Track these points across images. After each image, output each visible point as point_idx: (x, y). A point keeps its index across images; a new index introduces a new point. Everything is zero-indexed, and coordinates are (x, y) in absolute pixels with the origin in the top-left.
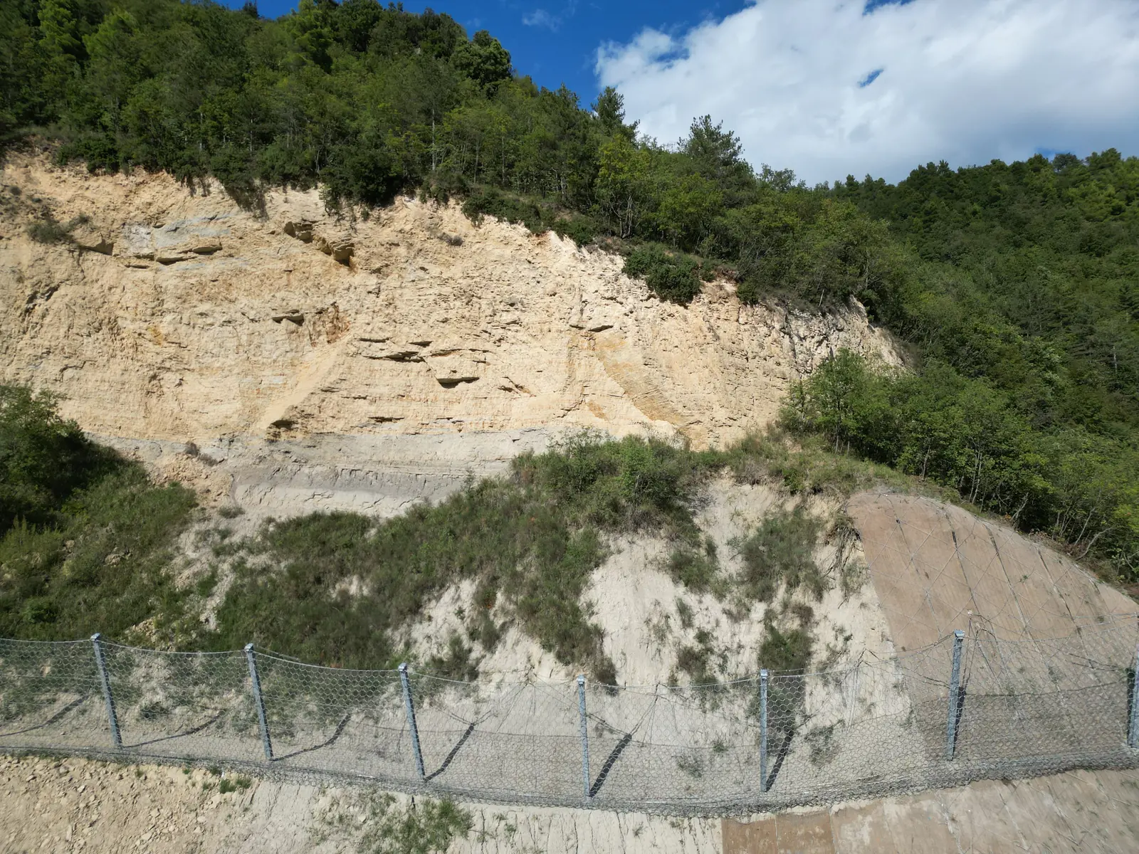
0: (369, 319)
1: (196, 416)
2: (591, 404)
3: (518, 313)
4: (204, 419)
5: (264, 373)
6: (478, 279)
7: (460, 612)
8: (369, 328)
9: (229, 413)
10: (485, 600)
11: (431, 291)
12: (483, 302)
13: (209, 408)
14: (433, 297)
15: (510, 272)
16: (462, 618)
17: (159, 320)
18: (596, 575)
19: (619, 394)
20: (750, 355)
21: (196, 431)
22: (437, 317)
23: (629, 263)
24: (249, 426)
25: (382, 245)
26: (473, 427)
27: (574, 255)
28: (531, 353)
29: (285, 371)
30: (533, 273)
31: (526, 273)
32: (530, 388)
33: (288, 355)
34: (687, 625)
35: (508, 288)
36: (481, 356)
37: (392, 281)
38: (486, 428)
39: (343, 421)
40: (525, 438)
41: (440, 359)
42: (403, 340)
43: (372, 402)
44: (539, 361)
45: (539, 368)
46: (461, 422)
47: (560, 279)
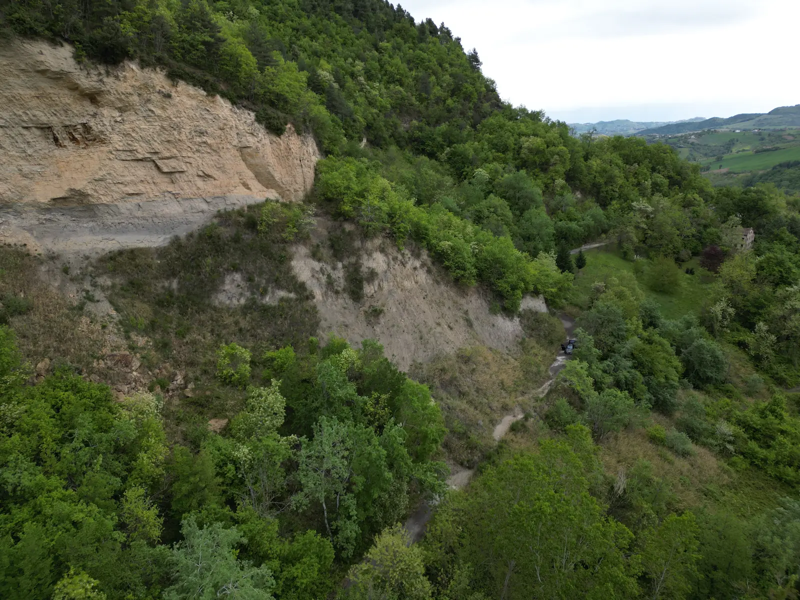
2: (243, 184)
3: (205, 137)
5: (20, 163)
6: (183, 118)
7: (239, 286)
8: (122, 144)
11: (156, 124)
12: (187, 131)
14: (158, 127)
15: (197, 114)
16: (242, 288)
19: (253, 178)
22: (163, 139)
23: (257, 116)
24: (21, 199)
25: (123, 94)
26: (186, 197)
27: (231, 110)
28: (213, 158)
29: (41, 162)
30: (211, 117)
31: (207, 116)
32: (214, 176)
33: (40, 152)
34: (323, 274)
35: (198, 123)
36: (188, 160)
37: (130, 116)
38: (192, 197)
39: (110, 197)
40: (214, 201)
41: (166, 161)
42: (142, 151)
43: (126, 185)
44: (218, 163)
45: (218, 166)
46: (178, 194)
47: (225, 121)
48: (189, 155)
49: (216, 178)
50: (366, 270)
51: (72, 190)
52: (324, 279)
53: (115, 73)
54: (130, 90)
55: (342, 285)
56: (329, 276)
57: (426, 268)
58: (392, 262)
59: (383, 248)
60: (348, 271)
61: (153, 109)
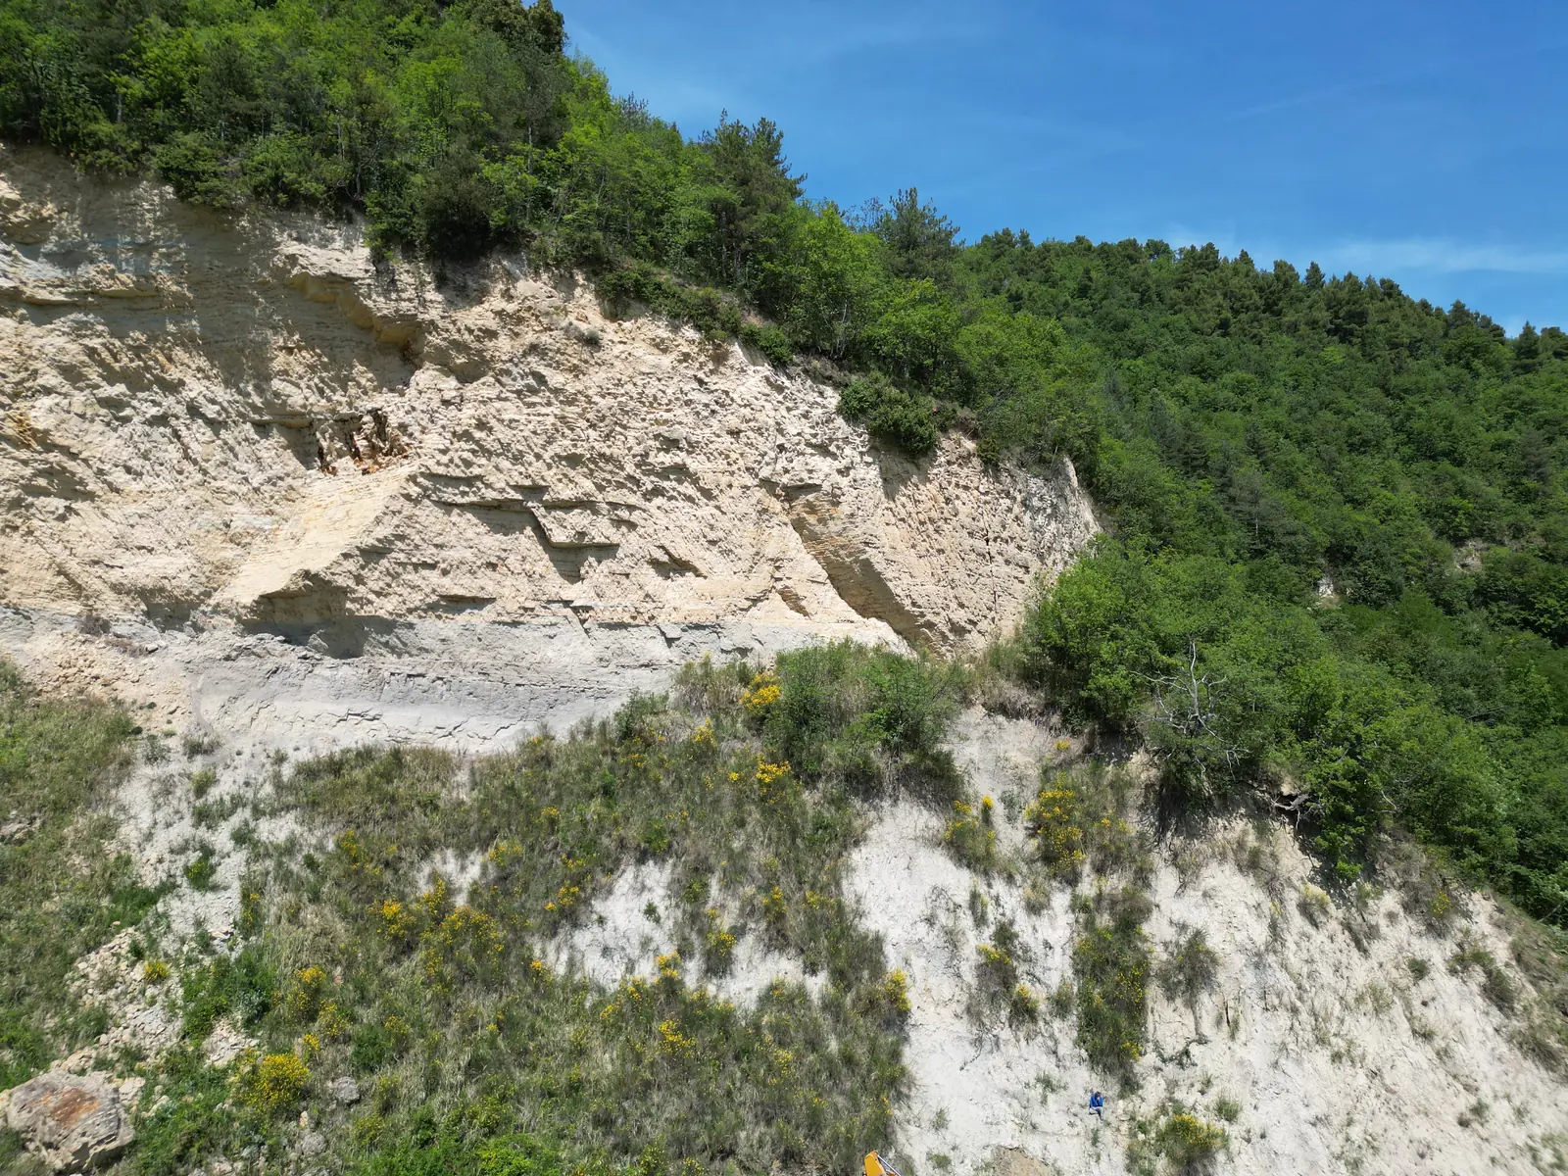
0: (442, 444)
1: (98, 570)
2: (781, 593)
3: (683, 454)
4: (115, 576)
5: (232, 509)
6: (623, 399)
7: (650, 911)
8: (445, 459)
9: (171, 572)
10: (690, 892)
11: (548, 410)
12: (631, 434)
13: (123, 558)
14: (551, 419)
15: (669, 391)
16: (657, 920)
17: (29, 404)
18: (856, 856)
19: (820, 579)
20: (991, 536)
21: (98, 595)
22: (558, 450)
23: (845, 400)
24: (208, 595)
25: (471, 332)
26: (606, 617)
27: (767, 379)
28: (699, 513)
29: (275, 508)
30: (705, 398)
31: (694, 396)
32: (697, 564)
33: (280, 483)
34: (980, 921)
35: (666, 415)
36: (624, 514)
37: (483, 388)
38: (627, 619)
39: (395, 599)
40: (688, 637)
41: (560, 514)
42: (501, 480)
43: (445, 573)
44: (712, 527)
45: (712, 536)
46: (587, 609)
47: (747, 411)
48: (633, 500)
49: (703, 569)
50: (1169, 934)
51: (307, 574)
52: (976, 942)
53: (459, 280)
54: (492, 323)
55: (1054, 980)
56: (1005, 935)
57: (1479, 976)
58: (1298, 921)
59: (1255, 854)
60: (1089, 925)
61: (543, 370)
